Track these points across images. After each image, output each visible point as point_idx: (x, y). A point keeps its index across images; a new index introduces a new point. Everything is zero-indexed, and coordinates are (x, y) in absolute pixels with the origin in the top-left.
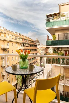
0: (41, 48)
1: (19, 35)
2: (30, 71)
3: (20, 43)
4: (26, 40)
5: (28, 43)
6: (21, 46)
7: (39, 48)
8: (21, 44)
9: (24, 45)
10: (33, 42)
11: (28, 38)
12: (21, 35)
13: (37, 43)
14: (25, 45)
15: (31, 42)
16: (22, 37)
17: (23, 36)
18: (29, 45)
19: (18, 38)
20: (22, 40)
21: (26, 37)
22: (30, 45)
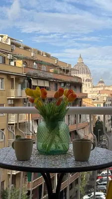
0: (95, 95)
1: (12, 43)
2: (77, 160)
3: (18, 77)
4: (40, 63)
5: (48, 75)
6: (20, 86)
7: (89, 96)
8: (22, 81)
9: (30, 82)
10: (67, 71)
11: (48, 56)
12: (18, 46)
13: (80, 76)
14: (34, 83)
15: (59, 72)
16: (24, 54)
17: (26, 48)
18: (50, 82)
19: (9, 56)
20: (24, 63)
21: (39, 53)
22: (56, 85)
